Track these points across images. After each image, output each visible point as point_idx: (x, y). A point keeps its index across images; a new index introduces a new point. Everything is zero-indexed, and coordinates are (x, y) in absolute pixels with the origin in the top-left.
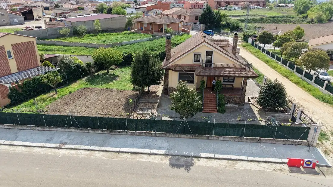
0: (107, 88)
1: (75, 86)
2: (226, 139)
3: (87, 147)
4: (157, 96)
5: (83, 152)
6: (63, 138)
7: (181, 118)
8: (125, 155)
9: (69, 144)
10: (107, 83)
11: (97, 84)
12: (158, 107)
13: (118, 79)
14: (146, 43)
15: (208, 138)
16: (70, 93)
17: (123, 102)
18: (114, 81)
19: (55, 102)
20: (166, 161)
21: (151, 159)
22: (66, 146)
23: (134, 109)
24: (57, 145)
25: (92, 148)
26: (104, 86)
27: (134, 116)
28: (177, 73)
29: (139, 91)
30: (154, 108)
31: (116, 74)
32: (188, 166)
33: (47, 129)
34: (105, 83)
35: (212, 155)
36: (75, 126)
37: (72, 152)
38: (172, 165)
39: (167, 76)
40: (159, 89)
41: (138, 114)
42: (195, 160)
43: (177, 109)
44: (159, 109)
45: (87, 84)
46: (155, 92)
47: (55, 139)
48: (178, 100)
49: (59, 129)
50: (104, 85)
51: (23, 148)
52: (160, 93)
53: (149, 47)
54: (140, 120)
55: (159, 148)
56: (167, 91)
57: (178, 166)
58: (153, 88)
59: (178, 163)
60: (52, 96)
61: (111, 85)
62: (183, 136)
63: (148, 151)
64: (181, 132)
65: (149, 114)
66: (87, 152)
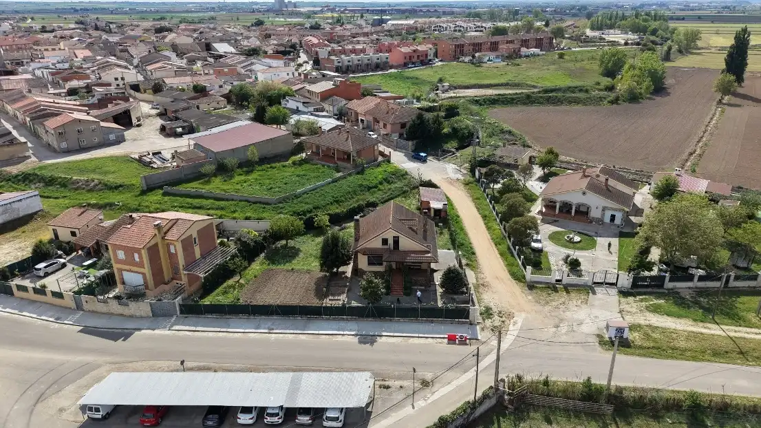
0: (292, 269)
1: (257, 266)
2: (405, 320)
3: (292, 331)
4: (346, 277)
5: (289, 335)
6: (269, 324)
7: (369, 304)
8: (324, 336)
9: (277, 329)
10: (290, 262)
11: (280, 264)
12: (348, 291)
13: (301, 255)
14: (327, 189)
15: (391, 320)
16: (255, 277)
17: (313, 286)
18: (297, 258)
19: (245, 290)
20: (356, 339)
21: (345, 338)
22: (275, 331)
23: (326, 296)
24: (266, 331)
25: (295, 332)
26: (288, 266)
27: (328, 302)
28: (366, 257)
29: (327, 272)
30: (343, 293)
31: (297, 247)
32: (372, 342)
33: (252, 317)
34: (287, 262)
35: (392, 334)
36: (278, 314)
37: (281, 335)
38: (360, 342)
39: (356, 258)
40: (348, 270)
41: (330, 300)
42: (378, 338)
43: (365, 297)
44: (349, 294)
45: (269, 265)
46: (344, 273)
47: (263, 326)
48: (365, 289)
49: (263, 317)
50: (287, 264)
51: (239, 334)
52: (349, 274)
53: (333, 197)
54: (334, 307)
55: (351, 330)
56: (356, 271)
57: (365, 343)
58: (341, 269)
59: (365, 340)
60: (238, 281)
61: (296, 264)
62: (370, 319)
63: (342, 333)
64: (368, 316)
65: (340, 300)
66: (293, 335)
